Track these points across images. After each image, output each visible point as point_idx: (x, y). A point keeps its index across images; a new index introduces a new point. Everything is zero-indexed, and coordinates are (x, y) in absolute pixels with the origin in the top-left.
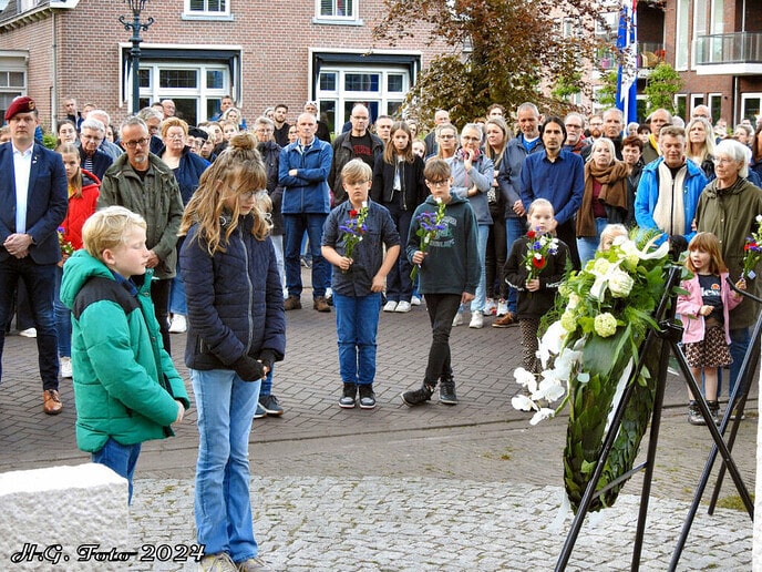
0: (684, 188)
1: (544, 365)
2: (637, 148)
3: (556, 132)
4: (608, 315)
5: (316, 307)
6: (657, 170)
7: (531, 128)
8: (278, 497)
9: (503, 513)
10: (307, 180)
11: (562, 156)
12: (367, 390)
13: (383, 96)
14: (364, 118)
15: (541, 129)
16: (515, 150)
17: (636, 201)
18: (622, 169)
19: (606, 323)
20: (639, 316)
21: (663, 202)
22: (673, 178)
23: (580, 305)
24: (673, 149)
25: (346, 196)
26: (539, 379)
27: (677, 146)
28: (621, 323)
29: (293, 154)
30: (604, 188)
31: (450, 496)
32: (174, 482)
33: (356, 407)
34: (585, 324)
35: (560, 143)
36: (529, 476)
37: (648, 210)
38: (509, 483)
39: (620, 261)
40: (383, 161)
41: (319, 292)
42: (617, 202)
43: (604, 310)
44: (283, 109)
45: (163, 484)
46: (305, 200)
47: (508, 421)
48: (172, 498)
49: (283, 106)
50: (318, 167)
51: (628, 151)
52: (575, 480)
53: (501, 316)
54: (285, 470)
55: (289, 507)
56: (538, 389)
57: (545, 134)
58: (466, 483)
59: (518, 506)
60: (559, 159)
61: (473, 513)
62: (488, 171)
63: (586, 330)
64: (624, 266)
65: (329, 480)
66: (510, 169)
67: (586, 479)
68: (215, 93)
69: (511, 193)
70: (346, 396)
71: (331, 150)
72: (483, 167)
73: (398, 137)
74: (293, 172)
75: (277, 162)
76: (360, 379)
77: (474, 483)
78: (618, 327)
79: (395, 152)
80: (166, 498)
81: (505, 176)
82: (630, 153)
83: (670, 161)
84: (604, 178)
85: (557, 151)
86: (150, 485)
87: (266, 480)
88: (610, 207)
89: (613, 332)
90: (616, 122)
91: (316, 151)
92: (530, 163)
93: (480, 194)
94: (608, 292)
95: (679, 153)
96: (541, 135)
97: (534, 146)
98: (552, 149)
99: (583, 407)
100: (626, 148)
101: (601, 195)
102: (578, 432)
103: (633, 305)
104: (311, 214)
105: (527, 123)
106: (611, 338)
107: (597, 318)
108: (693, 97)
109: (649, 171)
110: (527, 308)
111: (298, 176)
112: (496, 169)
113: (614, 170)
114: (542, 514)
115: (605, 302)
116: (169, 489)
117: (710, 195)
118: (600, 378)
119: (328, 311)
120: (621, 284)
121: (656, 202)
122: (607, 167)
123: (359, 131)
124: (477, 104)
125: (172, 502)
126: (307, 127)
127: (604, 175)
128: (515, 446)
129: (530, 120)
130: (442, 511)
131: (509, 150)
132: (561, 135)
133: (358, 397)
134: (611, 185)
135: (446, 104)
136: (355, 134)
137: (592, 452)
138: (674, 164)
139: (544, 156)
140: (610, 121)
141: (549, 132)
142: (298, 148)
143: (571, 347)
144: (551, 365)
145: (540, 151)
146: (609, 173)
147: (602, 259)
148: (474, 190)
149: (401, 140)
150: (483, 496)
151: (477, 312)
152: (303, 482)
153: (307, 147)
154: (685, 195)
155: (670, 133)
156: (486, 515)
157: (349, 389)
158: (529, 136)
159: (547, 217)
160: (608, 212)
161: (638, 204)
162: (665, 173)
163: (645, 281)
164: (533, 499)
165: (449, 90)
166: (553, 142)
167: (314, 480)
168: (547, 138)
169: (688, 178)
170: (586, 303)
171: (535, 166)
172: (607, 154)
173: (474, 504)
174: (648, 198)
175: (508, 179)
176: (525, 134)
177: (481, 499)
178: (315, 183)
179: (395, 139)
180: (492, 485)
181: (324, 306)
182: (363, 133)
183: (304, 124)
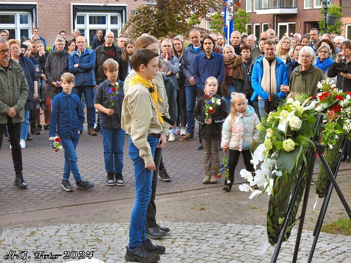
0: (276, 70)
1: (255, 167)
2: (249, 50)
3: (209, 43)
4: (290, 140)
5: (89, 133)
6: (262, 61)
7: (196, 42)
8: (91, 235)
9: (210, 239)
10: (84, 69)
11: (213, 55)
12: (119, 176)
13: (108, 26)
14: (112, 37)
15: (202, 42)
16: (189, 53)
17: (252, 77)
18: (240, 60)
19: (289, 144)
20: (306, 140)
21: (266, 77)
22: (270, 65)
23: (274, 135)
24: (270, 51)
25: (106, 77)
26: (254, 175)
27: (272, 49)
28: (297, 144)
29: (75, 57)
30: (231, 70)
31: (181, 231)
32: (35, 229)
33: (116, 185)
34: (277, 145)
35: (212, 49)
36: (218, 219)
37: (258, 81)
38: (208, 223)
39: (294, 112)
40: (122, 59)
41: (91, 125)
42: (238, 77)
43: (288, 138)
44: (63, 33)
45: (29, 231)
46: (83, 79)
47: (198, 190)
48: (36, 238)
49: (63, 32)
50: (89, 62)
51: (245, 52)
52: (273, 228)
53: (183, 135)
54: (91, 220)
55: (99, 241)
56: (253, 180)
57: (204, 45)
58: (187, 223)
59: (216, 235)
60: (212, 57)
61: (195, 240)
62: (176, 63)
63: (278, 148)
64: (296, 114)
65: (115, 225)
66: (187, 62)
67: (280, 227)
68: (24, 26)
69: (187, 74)
70: (110, 179)
71: (95, 54)
72: (173, 61)
73: (129, 48)
74: (76, 65)
75: (68, 60)
76: (115, 170)
77: (190, 223)
78: (295, 146)
79: (128, 55)
80: (32, 238)
81: (185, 65)
82: (246, 53)
83: (269, 56)
84: (231, 66)
85: (210, 53)
86: (22, 232)
87: (83, 226)
88: (235, 79)
89: (293, 149)
90: (238, 38)
91: (87, 54)
92: (197, 59)
93: (172, 75)
94: (289, 128)
95: (273, 53)
96: (202, 46)
97: (199, 51)
98: (208, 52)
99: (279, 189)
100: (243, 51)
101: (230, 74)
102: (276, 202)
103: (302, 135)
104: (86, 86)
105: (195, 39)
106: (292, 152)
107: (285, 142)
108: (255, 25)
109: (258, 62)
110: (206, 132)
111: (79, 67)
112: (180, 63)
113: (235, 62)
114: (230, 239)
115: (288, 133)
116: (33, 233)
117: (297, 74)
118: (288, 174)
119: (95, 135)
120: (296, 123)
121: (262, 77)
122: (232, 60)
123: (109, 44)
124: (160, 30)
125: (36, 240)
126: (81, 43)
127: (230, 64)
128: (205, 203)
129: (196, 37)
130: (179, 239)
131: (186, 53)
132: (212, 45)
133: (115, 180)
134: (235, 68)
135: (145, 30)
136: (107, 45)
137: (283, 213)
138: (270, 58)
139: (204, 56)
140: (234, 38)
141: (206, 43)
142: (77, 53)
143: (269, 157)
144: (259, 167)
145: (202, 53)
146: (233, 63)
147: (284, 110)
148: (169, 73)
149: (130, 49)
150: (197, 230)
151: (172, 134)
152: (102, 226)
153: (82, 53)
154: (276, 74)
155: (268, 43)
156: (202, 241)
157: (110, 176)
158: (196, 46)
159: (214, 85)
160: (234, 82)
161: (253, 78)
162: (266, 63)
163: (306, 121)
164: (223, 231)
165: (146, 23)
166: (209, 48)
167: (107, 225)
168: (205, 47)
169: (278, 65)
170: (277, 133)
171: (200, 61)
172: (232, 54)
173: (194, 235)
174: (258, 75)
175: (186, 67)
176: (194, 44)
177: (196, 232)
178: (87, 70)
179: (127, 49)
180: (199, 224)
181: (93, 133)
182: (111, 45)
183: (79, 42)
